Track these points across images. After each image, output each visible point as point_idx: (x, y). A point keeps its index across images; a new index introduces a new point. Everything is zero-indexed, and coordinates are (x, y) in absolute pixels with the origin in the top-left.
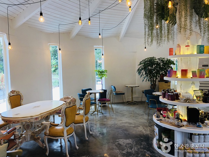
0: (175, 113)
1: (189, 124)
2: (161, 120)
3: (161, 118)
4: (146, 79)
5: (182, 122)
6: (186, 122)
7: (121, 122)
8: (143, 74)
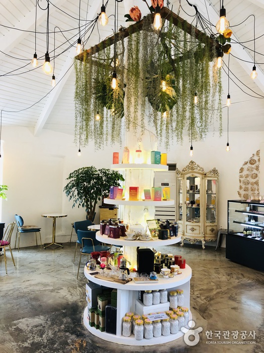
0: (119, 259)
1: (140, 276)
2: (97, 273)
3: (98, 269)
4: (78, 202)
5: (129, 274)
6: (135, 273)
7: (27, 283)
8: (73, 195)
